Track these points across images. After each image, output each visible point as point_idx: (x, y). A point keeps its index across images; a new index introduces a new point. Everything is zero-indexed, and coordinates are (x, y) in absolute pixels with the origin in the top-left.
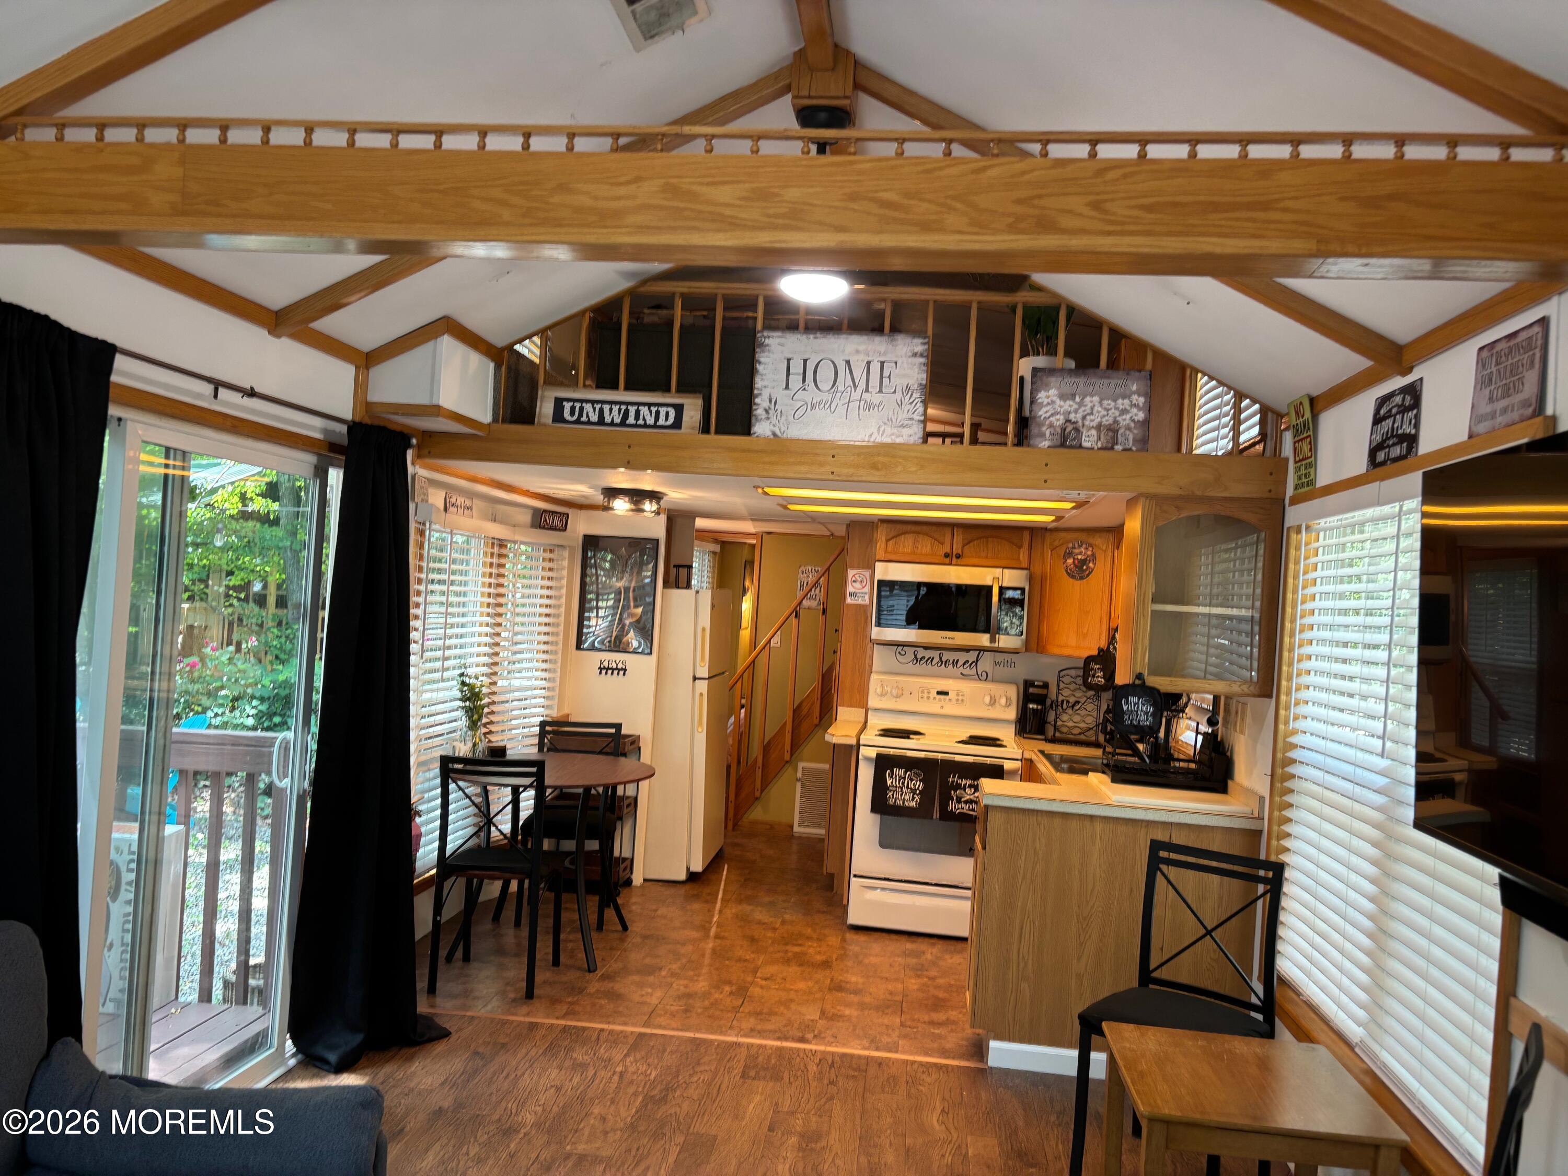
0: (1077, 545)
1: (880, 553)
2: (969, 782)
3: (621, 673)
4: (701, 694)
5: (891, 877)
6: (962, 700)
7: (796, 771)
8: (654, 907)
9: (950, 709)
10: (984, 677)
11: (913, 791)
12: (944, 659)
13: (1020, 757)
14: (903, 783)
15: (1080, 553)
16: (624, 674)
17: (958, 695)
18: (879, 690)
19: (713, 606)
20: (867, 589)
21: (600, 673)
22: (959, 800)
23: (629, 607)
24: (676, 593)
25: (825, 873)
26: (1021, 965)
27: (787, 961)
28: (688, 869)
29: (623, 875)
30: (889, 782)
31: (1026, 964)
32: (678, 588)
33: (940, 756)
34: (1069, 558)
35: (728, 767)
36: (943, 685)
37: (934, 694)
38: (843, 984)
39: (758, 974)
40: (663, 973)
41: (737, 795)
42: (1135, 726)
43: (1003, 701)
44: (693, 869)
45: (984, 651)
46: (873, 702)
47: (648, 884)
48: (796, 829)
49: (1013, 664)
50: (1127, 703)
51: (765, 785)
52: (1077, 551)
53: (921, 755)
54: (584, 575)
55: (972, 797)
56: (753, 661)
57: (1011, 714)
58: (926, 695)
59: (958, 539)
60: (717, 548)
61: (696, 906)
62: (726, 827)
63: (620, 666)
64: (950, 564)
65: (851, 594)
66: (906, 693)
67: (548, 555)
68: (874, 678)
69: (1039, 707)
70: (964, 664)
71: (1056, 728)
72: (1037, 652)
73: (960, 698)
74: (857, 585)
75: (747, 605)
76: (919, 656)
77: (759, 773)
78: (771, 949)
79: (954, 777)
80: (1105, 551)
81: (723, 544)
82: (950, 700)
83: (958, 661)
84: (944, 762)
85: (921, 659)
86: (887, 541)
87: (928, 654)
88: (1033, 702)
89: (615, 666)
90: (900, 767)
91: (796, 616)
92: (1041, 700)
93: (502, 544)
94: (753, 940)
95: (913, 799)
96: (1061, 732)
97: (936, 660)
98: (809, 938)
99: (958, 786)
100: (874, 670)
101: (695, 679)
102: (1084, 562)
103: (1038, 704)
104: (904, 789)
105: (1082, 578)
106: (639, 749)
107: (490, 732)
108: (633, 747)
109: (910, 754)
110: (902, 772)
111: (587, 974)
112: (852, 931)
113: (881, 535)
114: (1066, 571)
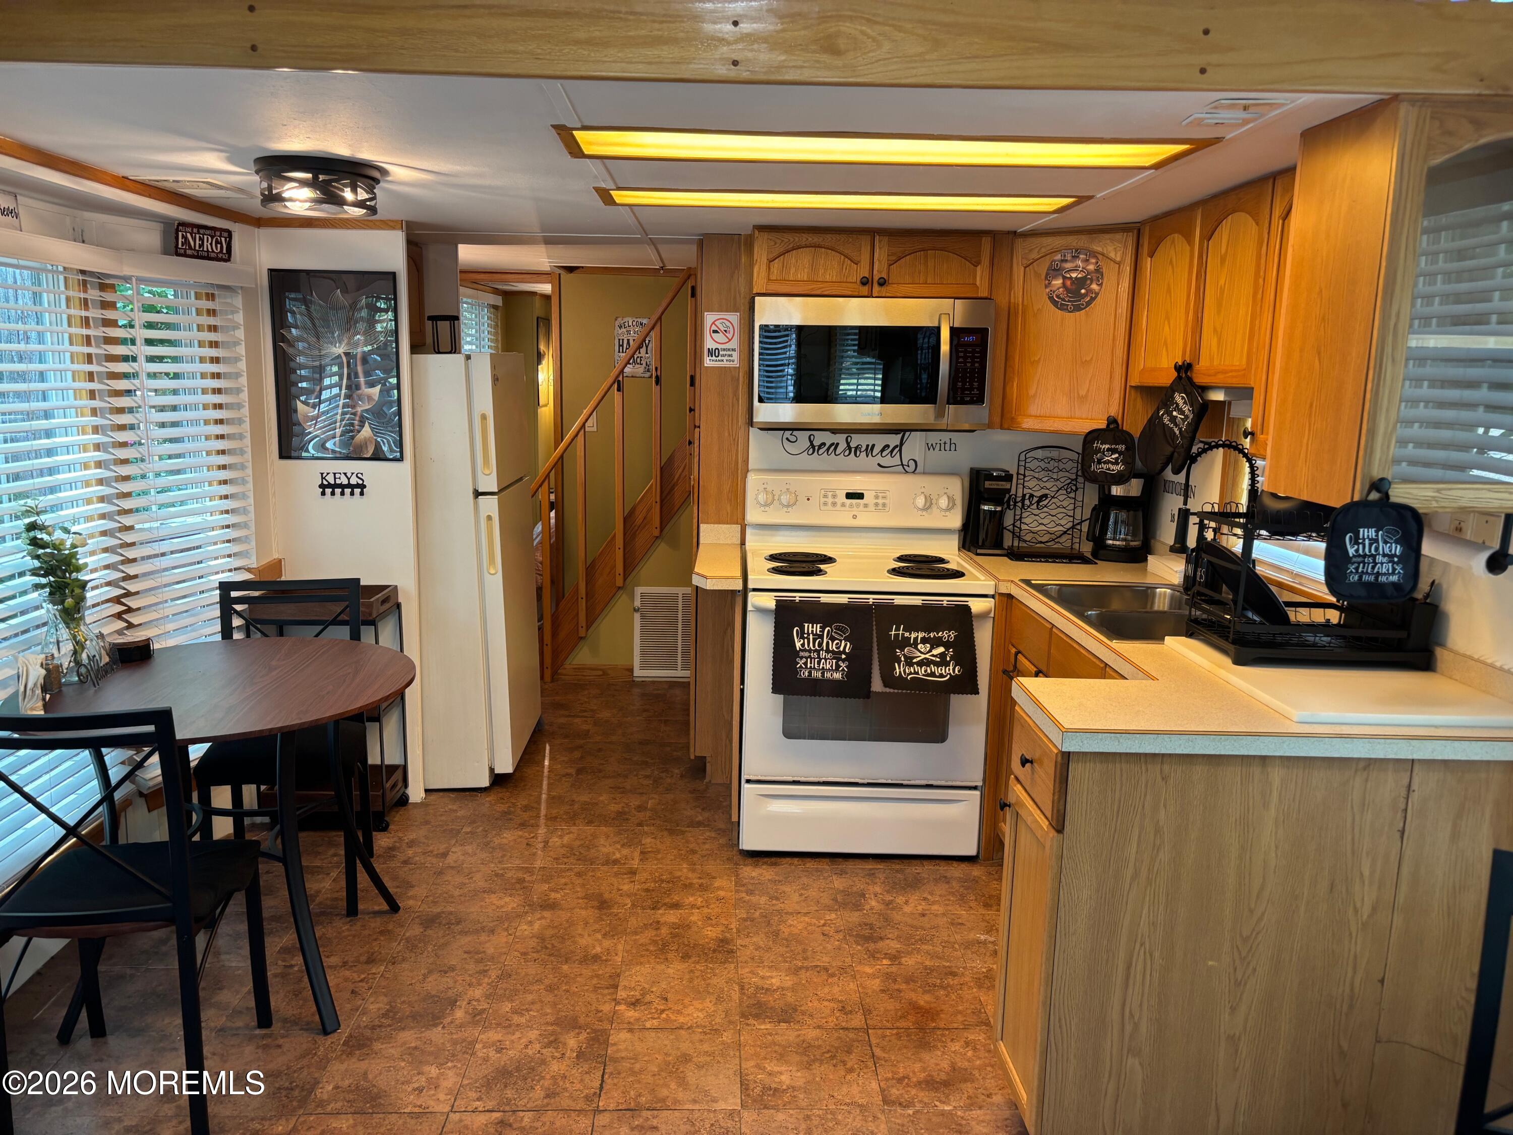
0: (1069, 257)
1: (759, 283)
2: (921, 635)
3: (357, 491)
4: (489, 518)
5: (802, 779)
6: (884, 505)
7: (632, 597)
8: (442, 848)
9: (866, 518)
10: (911, 468)
11: (836, 655)
12: (853, 445)
13: (992, 592)
14: (820, 645)
15: (1075, 270)
16: (362, 494)
17: (877, 497)
18: (762, 498)
19: (495, 379)
20: (734, 344)
21: (323, 494)
22: (909, 662)
23: (358, 387)
24: (434, 362)
25: (692, 757)
26: (1128, 1028)
27: (662, 950)
28: (492, 770)
29: (392, 796)
30: (798, 645)
31: (1136, 1026)
32: (439, 353)
33: (871, 599)
34: (1055, 277)
35: (539, 590)
36: (856, 483)
37: (842, 498)
38: (763, 998)
39: (622, 994)
40: (459, 1014)
41: (554, 635)
42: (1368, 585)
43: (944, 502)
44: (498, 771)
45: (911, 431)
46: (753, 515)
47: (433, 797)
48: (637, 672)
49: (952, 446)
50: (1356, 541)
51: (590, 622)
52: (1068, 265)
53: (843, 599)
54: (278, 338)
55: (927, 656)
56: (562, 457)
57: (956, 520)
58: (830, 500)
59: (881, 255)
60: (498, 301)
61: (509, 836)
62: (542, 678)
63: (354, 481)
64: (870, 296)
65: (711, 352)
66: (802, 499)
67: (205, 304)
68: (752, 478)
69: (999, 509)
70: (882, 450)
71: (1017, 535)
72: (1002, 428)
73: (880, 501)
74: (719, 337)
75: (546, 375)
76: (816, 443)
77: (583, 604)
78: (633, 922)
79: (898, 629)
80: (1119, 264)
81: (507, 295)
82: (866, 506)
83: (873, 446)
84: (879, 606)
85: (820, 447)
86: (771, 261)
87: (829, 438)
88: (988, 501)
89: (345, 482)
90: (813, 622)
91: (619, 390)
92: (998, 497)
93: (105, 283)
94: (603, 905)
95: (838, 666)
96: (1025, 541)
97: (843, 446)
98: (688, 886)
99: (906, 642)
100: (750, 467)
101: (477, 494)
102: (1081, 282)
103: (996, 505)
104: (823, 654)
105: (1078, 308)
106: (398, 606)
107: (130, 610)
108: (387, 606)
109: (825, 598)
110: (817, 628)
111: (321, 1039)
112: (750, 861)
113: (761, 253)
114: (1051, 299)
